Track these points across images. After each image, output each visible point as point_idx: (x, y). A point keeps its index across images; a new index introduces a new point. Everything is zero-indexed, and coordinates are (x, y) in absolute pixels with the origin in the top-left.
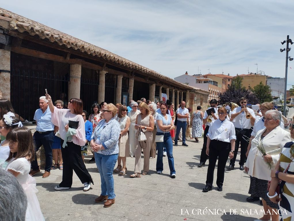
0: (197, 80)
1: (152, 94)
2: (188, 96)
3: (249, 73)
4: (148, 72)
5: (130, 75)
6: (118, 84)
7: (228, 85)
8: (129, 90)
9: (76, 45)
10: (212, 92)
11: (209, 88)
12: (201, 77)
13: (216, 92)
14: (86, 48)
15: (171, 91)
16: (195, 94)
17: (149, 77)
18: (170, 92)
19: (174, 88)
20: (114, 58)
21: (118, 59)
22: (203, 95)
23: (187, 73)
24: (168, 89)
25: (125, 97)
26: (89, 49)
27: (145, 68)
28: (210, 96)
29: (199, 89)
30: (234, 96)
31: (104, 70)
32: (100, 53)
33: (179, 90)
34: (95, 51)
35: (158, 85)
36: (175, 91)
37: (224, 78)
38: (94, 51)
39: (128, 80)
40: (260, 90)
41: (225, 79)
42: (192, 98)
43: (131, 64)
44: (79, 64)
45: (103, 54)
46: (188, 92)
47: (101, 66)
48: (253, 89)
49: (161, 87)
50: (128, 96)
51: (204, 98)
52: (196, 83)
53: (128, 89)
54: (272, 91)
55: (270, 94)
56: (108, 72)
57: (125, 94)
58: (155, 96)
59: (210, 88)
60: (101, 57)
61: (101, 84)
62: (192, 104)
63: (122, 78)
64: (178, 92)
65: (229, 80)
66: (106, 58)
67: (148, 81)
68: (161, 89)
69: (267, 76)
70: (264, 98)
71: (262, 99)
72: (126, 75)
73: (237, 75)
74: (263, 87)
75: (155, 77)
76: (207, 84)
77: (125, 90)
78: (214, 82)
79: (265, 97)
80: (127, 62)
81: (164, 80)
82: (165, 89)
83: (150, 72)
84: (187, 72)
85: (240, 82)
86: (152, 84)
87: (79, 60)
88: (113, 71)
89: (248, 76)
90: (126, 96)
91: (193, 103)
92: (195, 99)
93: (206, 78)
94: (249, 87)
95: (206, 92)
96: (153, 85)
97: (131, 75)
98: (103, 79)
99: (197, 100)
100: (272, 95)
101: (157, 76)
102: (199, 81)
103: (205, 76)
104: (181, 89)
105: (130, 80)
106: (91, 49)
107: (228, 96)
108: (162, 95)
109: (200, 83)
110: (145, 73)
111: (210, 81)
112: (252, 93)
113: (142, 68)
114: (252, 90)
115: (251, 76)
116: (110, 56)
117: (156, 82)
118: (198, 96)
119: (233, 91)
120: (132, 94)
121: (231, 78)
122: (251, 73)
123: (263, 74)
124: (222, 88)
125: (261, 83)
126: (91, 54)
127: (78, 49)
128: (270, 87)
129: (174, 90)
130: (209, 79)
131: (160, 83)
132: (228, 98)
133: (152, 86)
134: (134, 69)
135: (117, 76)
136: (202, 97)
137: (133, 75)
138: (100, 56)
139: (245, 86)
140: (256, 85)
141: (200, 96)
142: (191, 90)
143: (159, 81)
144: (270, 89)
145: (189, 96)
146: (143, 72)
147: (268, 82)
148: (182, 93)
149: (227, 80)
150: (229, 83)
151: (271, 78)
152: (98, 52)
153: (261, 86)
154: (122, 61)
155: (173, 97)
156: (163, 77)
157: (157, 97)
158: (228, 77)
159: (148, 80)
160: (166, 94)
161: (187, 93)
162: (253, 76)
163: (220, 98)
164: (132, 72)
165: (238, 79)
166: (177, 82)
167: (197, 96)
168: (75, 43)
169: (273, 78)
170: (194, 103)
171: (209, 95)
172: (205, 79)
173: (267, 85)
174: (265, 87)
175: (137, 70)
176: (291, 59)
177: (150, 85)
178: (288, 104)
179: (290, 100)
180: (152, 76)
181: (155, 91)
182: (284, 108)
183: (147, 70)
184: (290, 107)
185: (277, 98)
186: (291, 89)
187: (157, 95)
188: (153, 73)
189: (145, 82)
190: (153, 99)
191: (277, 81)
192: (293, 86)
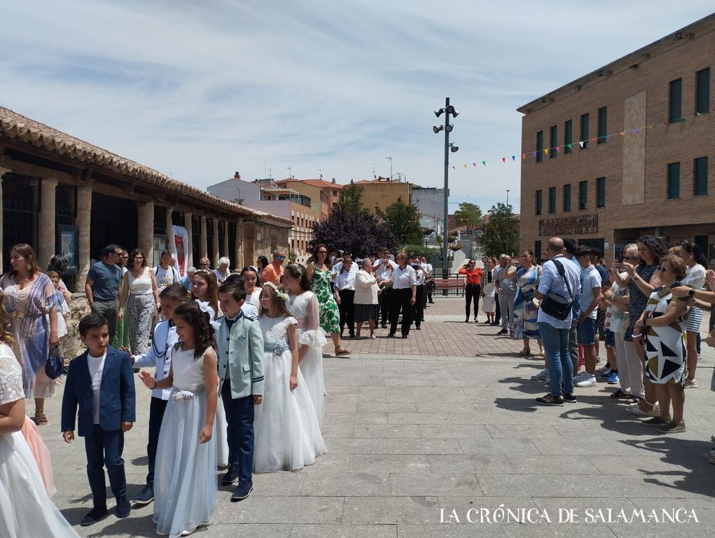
0: (263, 192)
1: (147, 227)
2: (241, 232)
3: (375, 177)
4: (131, 170)
5: (79, 178)
6: (43, 204)
7: (334, 204)
8: (77, 219)
10: (298, 222)
11: (291, 213)
12: (272, 187)
13: (308, 222)
15: (198, 219)
16: (258, 227)
17: (135, 184)
18: (194, 222)
19: (205, 214)
20: (29, 131)
21: (42, 136)
22: (276, 227)
23: (237, 175)
24: (188, 216)
25: (67, 238)
27: (122, 162)
28: (296, 231)
29: (266, 214)
30: (346, 229)
33: (217, 217)
35: (160, 205)
36: (207, 220)
37: (324, 188)
39: (73, 190)
40: (399, 215)
41: (327, 190)
42: (250, 237)
43: (80, 150)
46: (241, 221)
48: (385, 213)
49: (171, 210)
50: (77, 235)
51: (280, 236)
52: (261, 200)
53: (76, 216)
54: (422, 217)
55: (418, 224)
56: (10, 171)
57: (67, 231)
58: (154, 233)
59: (293, 212)
62: (252, 251)
63: (56, 187)
64: (216, 221)
65: (335, 193)
67: (133, 195)
68: (170, 214)
69: (412, 184)
70: (407, 233)
71: (402, 235)
72: (68, 179)
73: (352, 181)
74: (404, 211)
75: (151, 183)
76: (286, 202)
77: (66, 218)
78: (302, 197)
79: (409, 231)
80: (69, 143)
81: (175, 191)
82: (182, 215)
83: (137, 170)
84: (237, 173)
85: (357, 199)
86: (144, 203)
88: (25, 169)
89: (373, 184)
90: (70, 235)
91: (254, 248)
92: (259, 238)
93: (285, 187)
94: (377, 208)
95: (283, 221)
96: (148, 204)
97: (83, 179)
99: (262, 241)
100: (422, 226)
101: (158, 182)
102: (268, 196)
103: (283, 184)
104: (223, 215)
105: (79, 192)
107: (332, 230)
108: (175, 230)
109: (269, 200)
110: (124, 173)
111: (293, 196)
112: (381, 221)
113: (115, 159)
114: (382, 215)
115: (382, 185)
116: (15, 127)
117: (155, 198)
118: (265, 230)
119: (343, 218)
120: (89, 228)
121: (340, 189)
122: (380, 178)
123: (403, 181)
124: (318, 212)
125: (399, 200)
128: (417, 209)
129: (204, 218)
130: (291, 190)
131: (165, 199)
132: (332, 235)
133: (146, 207)
134: (91, 163)
135: (40, 180)
136: (274, 232)
137: (87, 179)
139: (368, 207)
140: (389, 205)
141: (270, 232)
142: (248, 216)
143: (164, 196)
144: (417, 212)
145: (243, 232)
146: (117, 171)
147: (413, 197)
148: (227, 224)
149: (331, 193)
150: (335, 199)
151: (418, 188)
153: (399, 206)
154: (54, 141)
155: (202, 235)
156: (174, 184)
157: (158, 235)
158: (332, 186)
159: (132, 193)
160: (183, 228)
161: (238, 224)
163: (317, 235)
164: (85, 172)
165: (354, 191)
166: (211, 198)
167: (262, 230)
169: (422, 189)
170: (256, 249)
171: (293, 229)
172: (282, 191)
173: (412, 203)
174: (407, 208)
175: (100, 166)
176: (455, 149)
177: (138, 204)
178: (451, 245)
179: (456, 234)
180: (144, 181)
181: (154, 221)
182: (444, 251)
183: (129, 165)
184: (455, 249)
185: (432, 231)
186: (457, 212)
187: (161, 230)
188: (146, 175)
189: (126, 197)
190: (149, 241)
191: (430, 196)
192: (460, 205)
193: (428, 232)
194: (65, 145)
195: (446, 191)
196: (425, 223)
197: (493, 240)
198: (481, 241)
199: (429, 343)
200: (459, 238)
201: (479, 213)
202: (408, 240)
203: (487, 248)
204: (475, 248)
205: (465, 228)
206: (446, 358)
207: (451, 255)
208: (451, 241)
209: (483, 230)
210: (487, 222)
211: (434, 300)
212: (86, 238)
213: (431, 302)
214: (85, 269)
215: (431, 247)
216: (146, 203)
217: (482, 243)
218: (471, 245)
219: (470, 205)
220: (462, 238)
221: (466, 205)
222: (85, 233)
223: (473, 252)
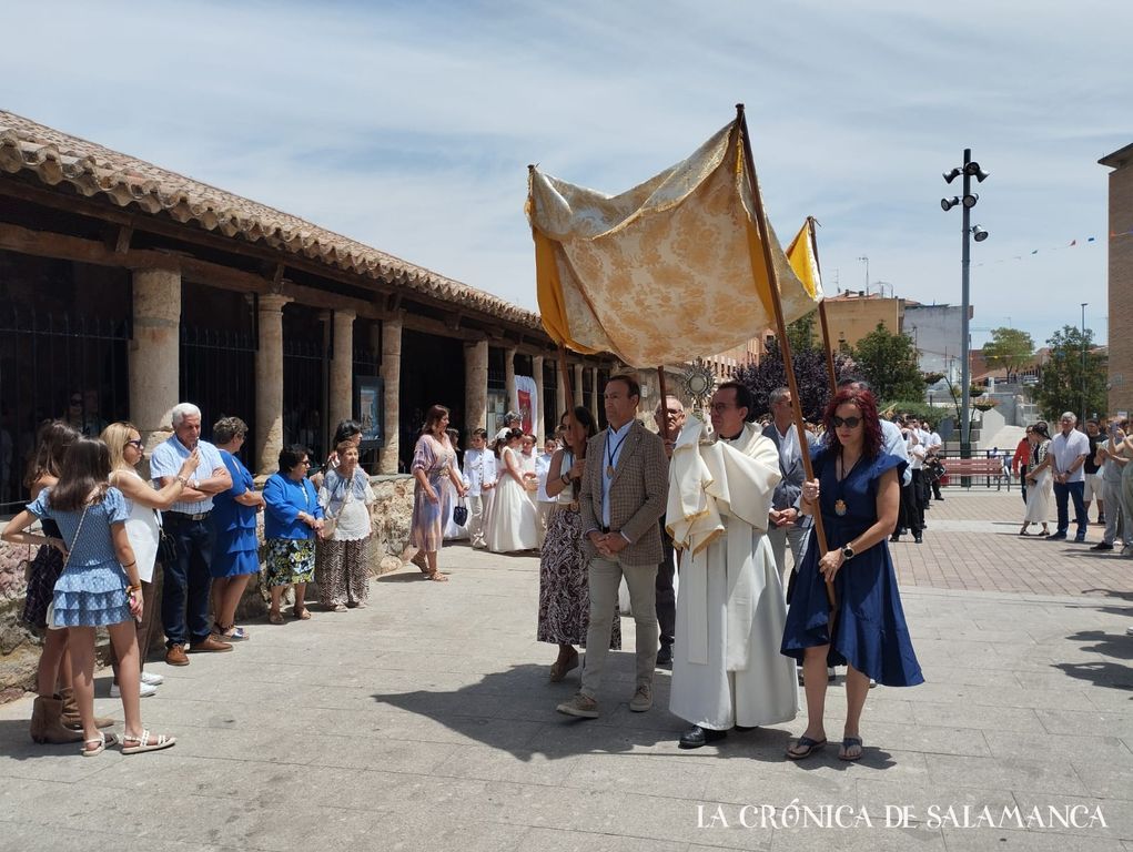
1: (479, 379)
3: (839, 291)
4: (455, 294)
5: (384, 309)
6: (336, 346)
7: (768, 337)
8: (382, 367)
9: (154, 193)
13: (726, 367)
14: (197, 207)
15: (551, 364)
16: (643, 377)
17: (461, 314)
18: (546, 370)
20: (316, 242)
21: (333, 249)
22: (673, 377)
24: (538, 361)
25: (368, 394)
26: (210, 209)
27: (443, 282)
31: (275, 290)
32: (257, 225)
33: (581, 362)
34: (234, 218)
35: (496, 344)
38: (228, 216)
39: (376, 326)
40: (880, 352)
43: (385, 268)
44: (171, 269)
45: (268, 228)
46: (617, 368)
47: (263, 276)
49: (513, 353)
50: (382, 391)
53: (381, 364)
54: (922, 355)
55: (914, 366)
56: (292, 300)
57: (369, 385)
58: (489, 387)
60: (262, 239)
61: (268, 348)
63: (353, 322)
64: (579, 368)
66: (282, 245)
67: (457, 331)
68: (512, 359)
69: (903, 300)
70: (896, 381)
71: (886, 385)
72: (369, 311)
74: (889, 343)
75: (484, 312)
77: (367, 367)
79: (898, 378)
80: (370, 258)
81: (520, 323)
82: (528, 360)
83: (463, 294)
85: (806, 326)
86: (474, 343)
87: (169, 253)
88: (312, 297)
89: (836, 302)
90: (371, 392)
94: (842, 341)
96: (479, 343)
97: (390, 309)
98: (273, 329)
99: (649, 398)
100: (922, 369)
101: (493, 311)
104: (591, 358)
105: (384, 328)
106: (216, 211)
107: (766, 377)
108: (518, 383)
110: (446, 299)
112: (849, 363)
113: (433, 279)
114: (851, 354)
115: (848, 303)
116: (298, 237)
117: (490, 335)
118: (654, 381)
120: (398, 382)
122: (847, 293)
123: (888, 295)
124: (743, 352)
125: (880, 327)
126: (218, 228)
127: (164, 212)
128: (913, 341)
131: (505, 336)
132: (766, 387)
133: (477, 348)
134: (400, 286)
135: (332, 313)
136: (669, 385)
137: (396, 307)
138: (256, 238)
140: (863, 336)
143: (503, 331)
144: (913, 347)
146: (435, 296)
147: (906, 322)
148: (595, 371)
151: (916, 306)
152: (246, 222)
153: (880, 337)
154: (349, 255)
155: (559, 390)
156: (516, 313)
157: (495, 390)
159: (457, 328)
160: (531, 380)
162: (854, 302)
164: (392, 299)
167: (650, 381)
168: (151, 187)
169: (923, 307)
173: (904, 331)
174: (895, 340)
175: (413, 289)
176: (981, 236)
177: (466, 344)
178: (976, 400)
179: (986, 383)
180: (473, 310)
181: (489, 369)
182: (962, 412)
183: (453, 286)
184: (984, 408)
185: (938, 378)
186: (987, 345)
187: (498, 383)
188: (477, 300)
189: (448, 335)
190: (481, 399)
191: (938, 318)
192: (993, 332)
193: (933, 379)
194: (364, 260)
195: (967, 311)
196: (927, 365)
197: (1057, 391)
198: (1034, 394)
199: (932, 566)
200: (992, 389)
201: (1030, 346)
202: (896, 393)
203: (1047, 406)
204: (1022, 406)
205: (1002, 373)
206: (963, 592)
207: (978, 420)
208: (975, 394)
209: (1037, 373)
210: (1045, 360)
211: (943, 496)
212: (394, 397)
213: (938, 497)
214: (392, 441)
215: (939, 405)
216: (477, 342)
217: (1036, 398)
218: (1015, 402)
219: (1013, 332)
220: (998, 388)
221: (1004, 332)
222: (392, 388)
223: (1019, 414)
